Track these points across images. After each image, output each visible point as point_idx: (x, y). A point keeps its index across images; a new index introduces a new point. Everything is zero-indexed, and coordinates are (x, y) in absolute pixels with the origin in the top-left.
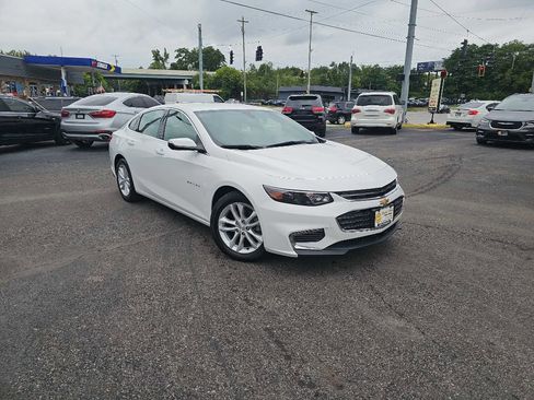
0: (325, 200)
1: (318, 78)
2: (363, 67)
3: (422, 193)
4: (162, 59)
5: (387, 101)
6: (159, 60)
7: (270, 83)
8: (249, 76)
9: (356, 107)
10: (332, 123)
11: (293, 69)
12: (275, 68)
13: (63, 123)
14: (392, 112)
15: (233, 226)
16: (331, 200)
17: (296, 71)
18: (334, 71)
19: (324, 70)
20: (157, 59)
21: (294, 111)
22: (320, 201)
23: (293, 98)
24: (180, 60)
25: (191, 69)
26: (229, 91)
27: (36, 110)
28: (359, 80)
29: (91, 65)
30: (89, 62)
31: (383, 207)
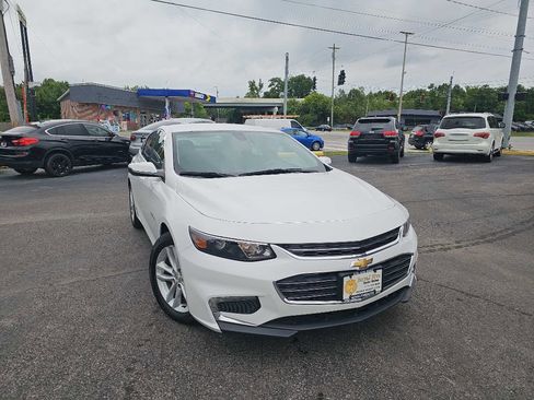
0: (267, 253)
1: (412, 102)
2: (468, 88)
3: (488, 241)
4: (256, 89)
5: (480, 123)
6: (254, 89)
7: (358, 108)
8: (337, 102)
9: (439, 131)
10: (418, 148)
11: (386, 93)
12: (366, 93)
13: (131, 146)
14: (485, 136)
15: (170, 275)
16: (274, 256)
17: (390, 96)
18: (432, 93)
19: (420, 92)
20: (252, 89)
21: (362, 135)
22: (261, 254)
23: (361, 122)
24: (273, 89)
25: (283, 97)
26: (316, 117)
27: (112, 135)
28: (462, 102)
29: (190, 95)
30: (187, 93)
31: (359, 272)
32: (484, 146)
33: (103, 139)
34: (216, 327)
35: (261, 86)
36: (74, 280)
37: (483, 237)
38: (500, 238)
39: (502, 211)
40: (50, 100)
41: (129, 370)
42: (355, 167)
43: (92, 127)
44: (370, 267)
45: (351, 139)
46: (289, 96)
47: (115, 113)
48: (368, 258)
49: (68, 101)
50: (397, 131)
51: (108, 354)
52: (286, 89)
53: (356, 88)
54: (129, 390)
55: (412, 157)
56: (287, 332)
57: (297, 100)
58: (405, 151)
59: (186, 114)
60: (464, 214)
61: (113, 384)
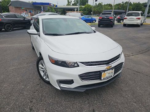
0: (76, 65)
1: (117, 7)
2: (134, 3)
4: (70, 2)
5: (138, 15)
7: (101, 9)
8: (94, 7)
9: (126, 17)
10: (118, 22)
11: (109, 4)
12: (103, 4)
13: (31, 22)
14: (139, 19)
16: (78, 66)
17: (110, 5)
18: (123, 4)
19: (119, 4)
20: (68, 3)
21: (103, 18)
22: (74, 65)
23: (103, 14)
24: (75, 3)
25: (78, 5)
26: (88, 12)
27: (25, 18)
28: (132, 7)
29: (49, 5)
30: (48, 4)
31: (107, 70)
32: (139, 22)
33: (22, 19)
34: (59, 88)
35: (71, 2)
36: (14, 68)
37: (139, 52)
38: (145, 52)
39: (145, 43)
40: (5, 6)
41: (31, 102)
42: (100, 29)
43: (18, 15)
44: (111, 69)
45: (99, 20)
46: (80, 5)
47: (26, 10)
48: (110, 66)
49: (11, 6)
50: (113, 17)
51: (24, 96)
52: (79, 3)
53: (100, 3)
54: (31, 110)
55: (117, 25)
56: (83, 90)
57: (82, 6)
58: (115, 23)
59: (48, 11)
60: (133, 44)
61: (26, 107)
